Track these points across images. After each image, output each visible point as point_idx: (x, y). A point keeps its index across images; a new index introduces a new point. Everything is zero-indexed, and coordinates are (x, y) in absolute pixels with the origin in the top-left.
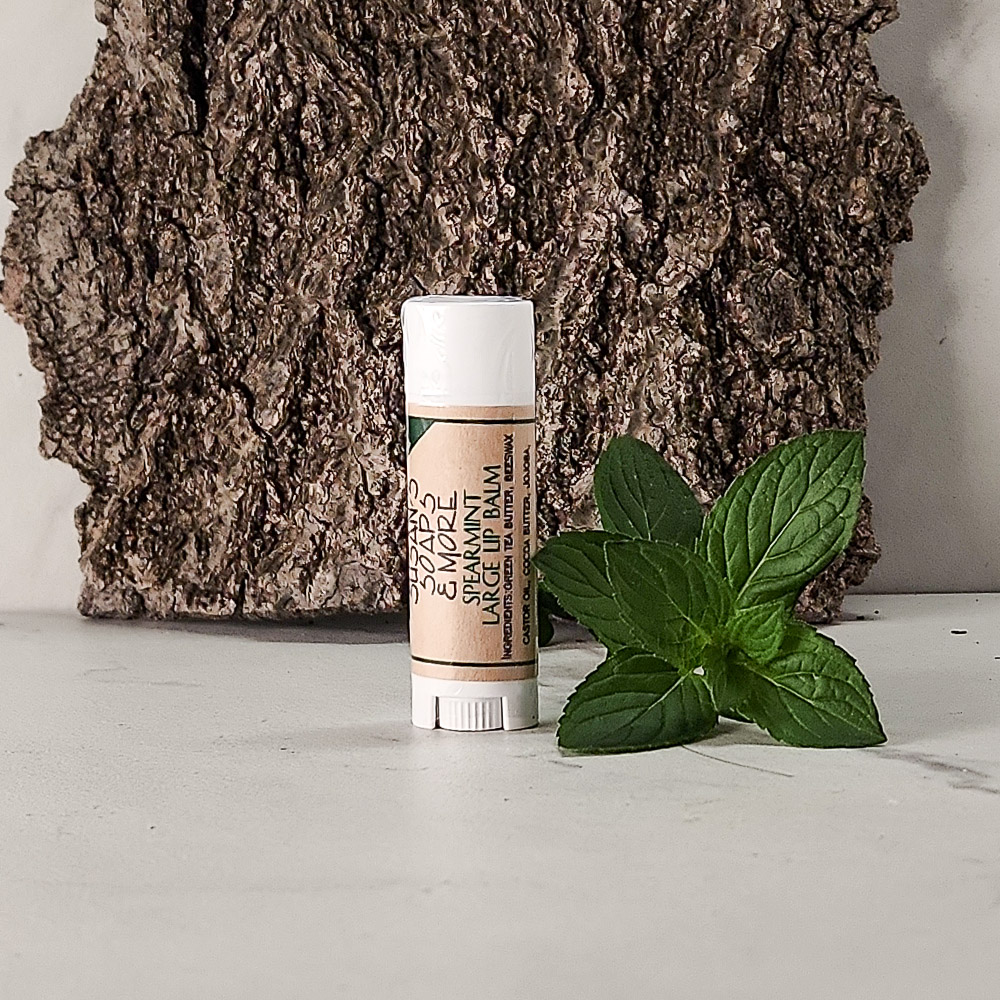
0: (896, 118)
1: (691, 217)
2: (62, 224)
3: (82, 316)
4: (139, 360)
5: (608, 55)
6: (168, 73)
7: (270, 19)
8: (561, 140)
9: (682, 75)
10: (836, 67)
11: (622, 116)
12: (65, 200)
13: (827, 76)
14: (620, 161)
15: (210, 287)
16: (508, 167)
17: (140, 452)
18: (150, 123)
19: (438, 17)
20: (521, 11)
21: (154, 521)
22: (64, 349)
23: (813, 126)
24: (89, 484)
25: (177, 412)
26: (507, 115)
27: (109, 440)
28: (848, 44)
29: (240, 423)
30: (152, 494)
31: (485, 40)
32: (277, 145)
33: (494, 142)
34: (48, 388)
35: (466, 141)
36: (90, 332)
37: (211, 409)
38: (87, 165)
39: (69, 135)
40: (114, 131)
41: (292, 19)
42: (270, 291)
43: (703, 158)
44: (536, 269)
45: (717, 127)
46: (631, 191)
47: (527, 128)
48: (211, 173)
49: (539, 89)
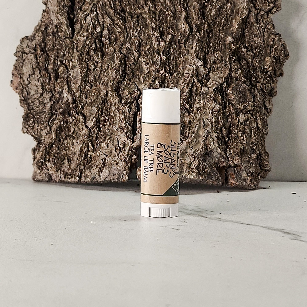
0: (280, 40)
1: (218, 67)
2: (30, 64)
3: (35, 91)
4: (52, 105)
5: (194, 18)
6: (63, 20)
7: (94, 5)
8: (180, 43)
9: (216, 25)
10: (262, 24)
11: (198, 36)
12: (31, 57)
13: (259, 27)
14: (197, 50)
15: (74, 84)
16: (163, 51)
17: (52, 132)
18: (57, 35)
19: (144, 6)
20: (169, 5)
21: (55, 153)
22: (30, 101)
23: (255, 41)
24: (36, 141)
25: (63, 121)
26: (164, 35)
27: (42, 129)
28: (266, 17)
29: (82, 125)
30: (55, 145)
31: (158, 13)
32: (95, 42)
33: (160, 43)
34: (25, 112)
35: (152, 43)
36: (38, 96)
37: (73, 120)
38: (38, 47)
39: (33, 37)
40: (47, 36)
41: (101, 5)
42: (92, 85)
43: (222, 50)
44: (171, 81)
45: (226, 41)
46: (200, 59)
47: (170, 39)
48: (75, 50)
49: (174, 28)
